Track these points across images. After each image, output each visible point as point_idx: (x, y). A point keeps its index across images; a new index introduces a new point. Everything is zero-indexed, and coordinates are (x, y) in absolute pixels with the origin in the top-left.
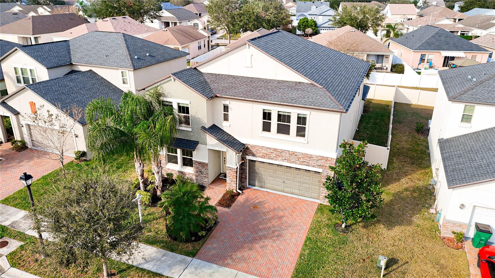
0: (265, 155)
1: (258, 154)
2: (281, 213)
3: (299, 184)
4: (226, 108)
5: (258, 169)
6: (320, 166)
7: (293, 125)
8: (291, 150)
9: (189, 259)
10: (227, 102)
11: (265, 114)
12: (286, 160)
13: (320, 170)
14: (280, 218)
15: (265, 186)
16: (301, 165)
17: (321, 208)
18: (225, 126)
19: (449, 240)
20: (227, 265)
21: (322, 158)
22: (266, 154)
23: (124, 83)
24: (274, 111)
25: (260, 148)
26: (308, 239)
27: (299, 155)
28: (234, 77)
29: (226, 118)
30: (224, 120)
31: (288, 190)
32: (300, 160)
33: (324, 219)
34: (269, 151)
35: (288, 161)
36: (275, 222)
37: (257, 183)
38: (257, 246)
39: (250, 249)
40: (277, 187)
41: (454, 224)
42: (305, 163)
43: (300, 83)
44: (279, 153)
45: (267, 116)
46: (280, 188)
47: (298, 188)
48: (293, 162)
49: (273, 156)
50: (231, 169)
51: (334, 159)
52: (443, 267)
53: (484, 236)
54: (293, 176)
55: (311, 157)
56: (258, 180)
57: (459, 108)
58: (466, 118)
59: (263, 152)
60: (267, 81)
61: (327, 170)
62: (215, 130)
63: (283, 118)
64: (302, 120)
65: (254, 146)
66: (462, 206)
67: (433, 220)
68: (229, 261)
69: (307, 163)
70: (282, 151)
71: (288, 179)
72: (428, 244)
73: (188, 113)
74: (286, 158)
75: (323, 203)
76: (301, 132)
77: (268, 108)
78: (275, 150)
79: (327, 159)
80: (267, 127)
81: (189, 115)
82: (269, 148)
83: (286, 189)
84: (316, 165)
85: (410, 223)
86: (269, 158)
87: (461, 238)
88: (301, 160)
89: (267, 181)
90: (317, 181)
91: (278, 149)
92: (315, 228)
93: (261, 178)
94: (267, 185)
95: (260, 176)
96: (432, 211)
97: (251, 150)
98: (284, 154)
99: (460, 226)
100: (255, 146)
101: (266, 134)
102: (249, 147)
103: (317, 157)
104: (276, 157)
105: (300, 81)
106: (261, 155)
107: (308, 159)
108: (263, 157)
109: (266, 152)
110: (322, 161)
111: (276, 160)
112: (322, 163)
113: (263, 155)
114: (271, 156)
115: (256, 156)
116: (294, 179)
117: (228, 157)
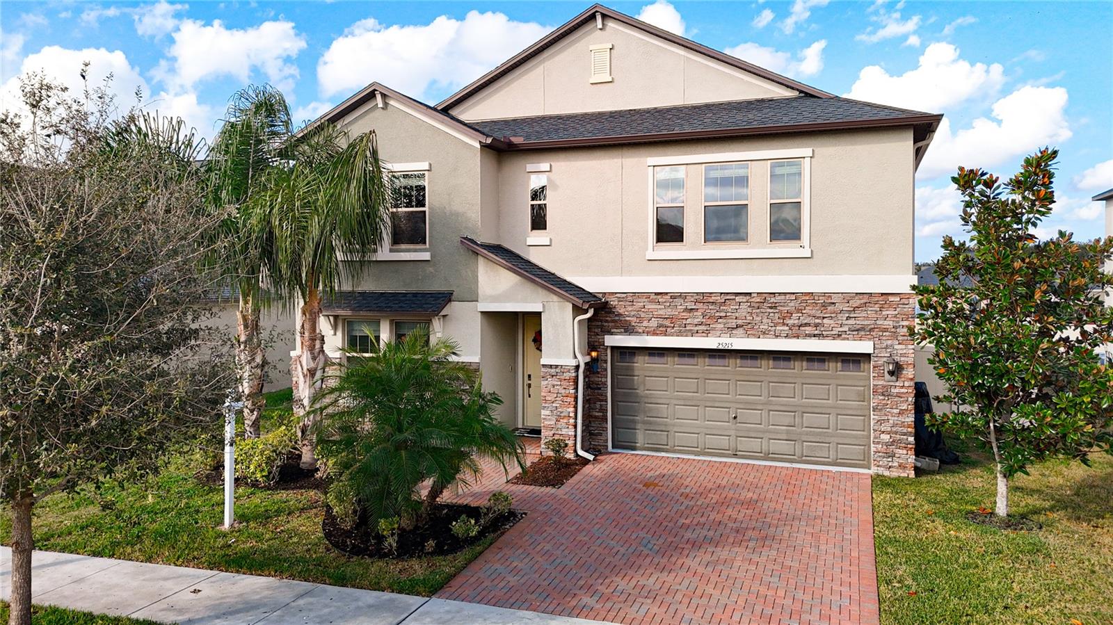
0: (667, 323)
1: (645, 324)
2: (750, 495)
3: (787, 418)
4: (539, 188)
6: (860, 332)
8: (756, 290)
9: (413, 600)
10: (542, 167)
12: (740, 331)
13: (865, 347)
14: (750, 503)
15: (669, 442)
16: (795, 340)
17: (885, 485)
18: (535, 246)
21: (869, 299)
22: (671, 318)
25: (652, 302)
27: (784, 304)
29: (539, 222)
30: (533, 228)
31: (755, 445)
32: (790, 322)
34: (681, 305)
35: (748, 328)
37: (640, 437)
38: (691, 562)
39: (666, 570)
40: (713, 441)
42: (808, 330)
44: (714, 310)
46: (723, 442)
47: (788, 432)
48: (766, 332)
49: (696, 321)
50: (556, 372)
51: (910, 295)
54: (765, 393)
55: (824, 302)
56: (646, 423)
59: (661, 312)
61: (889, 342)
65: (631, 300)
69: (816, 325)
71: (750, 406)
73: (421, 203)
74: (740, 322)
75: (887, 473)
78: (703, 297)
79: (883, 300)
81: (426, 209)
82: (680, 296)
83: (745, 444)
84: (846, 328)
86: (683, 332)
88: (794, 320)
89: (674, 425)
90: (854, 396)
91: (710, 294)
92: (897, 519)
93: (655, 413)
94: (679, 439)
95: (650, 409)
97: (620, 315)
98: (730, 310)
100: (634, 296)
101: (670, 250)
102: (613, 302)
103: (848, 297)
104: (708, 325)
106: (654, 323)
107: (818, 314)
108: (661, 330)
109: (669, 312)
110: (871, 311)
111: (706, 333)
112: (867, 318)
113: (660, 326)
114: (689, 321)
115: (638, 333)
116: (769, 403)
117: (546, 330)
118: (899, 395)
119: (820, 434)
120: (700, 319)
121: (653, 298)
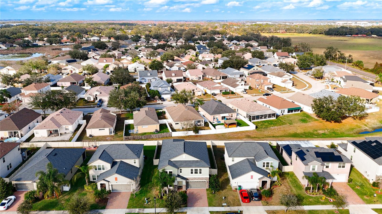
2: (199, 193)
4: (181, 170)
5: (190, 183)
6: (205, 180)
7: (199, 171)
8: (198, 177)
9: (186, 208)
10: (181, 168)
11: (191, 170)
12: (197, 180)
13: (206, 181)
14: (199, 194)
15: (191, 187)
17: (207, 190)
18: (181, 174)
19: (234, 190)
20: (195, 207)
21: (206, 178)
23: (134, 163)
24: (194, 169)
26: (208, 197)
27: (200, 178)
28: (181, 161)
29: (181, 172)
31: (198, 187)
33: (209, 192)
36: (199, 196)
37: (189, 187)
38: (198, 201)
39: (197, 202)
40: (194, 187)
41: (235, 186)
42: (202, 180)
44: (195, 178)
45: (192, 170)
46: (196, 187)
47: (200, 186)
48: (199, 180)
50: (184, 185)
51: (209, 177)
52: (234, 196)
53: (240, 188)
54: (199, 183)
55: (203, 178)
57: (231, 159)
58: (233, 161)
62: (179, 176)
63: (196, 170)
64: (200, 170)
65: (189, 178)
66: (235, 183)
67: (230, 186)
68: (194, 206)
70: (196, 178)
72: (231, 192)
73: (172, 173)
75: (208, 188)
76: (200, 173)
77: (192, 168)
79: (207, 178)
80: (192, 173)
82: (193, 178)
85: (226, 188)
86: (193, 180)
87: (236, 189)
90: (205, 183)
92: (208, 194)
93: (190, 185)
96: (230, 184)
101: (192, 174)
102: (187, 178)
104: (195, 180)
108: (191, 180)
117: (183, 182)
118: (208, 184)
119: (202, 186)
121: (191, 178)
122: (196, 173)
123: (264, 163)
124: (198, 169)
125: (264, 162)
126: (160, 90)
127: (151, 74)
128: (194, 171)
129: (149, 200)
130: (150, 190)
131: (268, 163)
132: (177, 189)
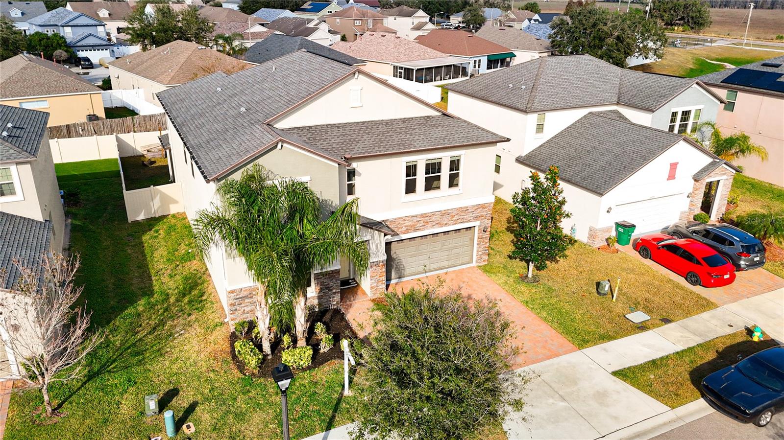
0: (409, 228)
1: (400, 230)
3: (447, 253)
4: (351, 175)
5: (395, 253)
6: (476, 218)
7: (445, 173)
8: (442, 209)
10: (353, 166)
11: (408, 168)
12: (437, 225)
13: (477, 223)
15: (405, 274)
16: (455, 225)
19: (604, 248)
21: (479, 206)
22: (411, 226)
24: (421, 161)
26: (525, 303)
27: (452, 213)
28: (336, 126)
30: (348, 195)
31: (436, 266)
32: (454, 219)
34: (415, 219)
35: (440, 224)
41: (602, 231)
42: (459, 221)
43: (428, 117)
44: (427, 219)
45: (411, 170)
47: (448, 258)
48: (446, 224)
49: (421, 225)
50: (377, 263)
51: (492, 203)
52: (630, 270)
54: (439, 245)
55: (465, 210)
56: (396, 268)
57: (533, 118)
58: (540, 128)
59: (407, 224)
60: (387, 124)
61: (484, 220)
63: (433, 168)
64: (455, 165)
65: (395, 221)
66: (610, 209)
69: (461, 219)
70: (433, 213)
71: (434, 252)
74: (437, 222)
75: (479, 265)
76: (453, 181)
77: (411, 159)
78: (423, 216)
79: (483, 206)
80: (410, 188)
82: (415, 216)
84: (471, 218)
86: (416, 230)
87: (610, 242)
88: (456, 217)
89: (407, 266)
90: (469, 240)
91: (425, 214)
93: (399, 264)
94: (407, 272)
95: (398, 263)
98: (433, 218)
99: (607, 231)
100: (396, 219)
101: (411, 196)
102: (388, 223)
103: (473, 206)
104: (424, 226)
105: (427, 115)
106: (404, 229)
107: (463, 214)
108: (407, 231)
109: (410, 223)
110: (479, 210)
111: (423, 229)
112: (478, 213)
113: (407, 229)
114: (418, 226)
115: (398, 234)
116: (441, 249)
117: (373, 247)
118: (485, 238)
119: (457, 256)
120: (423, 224)
121: (404, 219)
122: (431, 184)
123: (673, 113)
124: (445, 158)
125: (674, 110)
126: (68, 33)
127: (23, 14)
128: (421, 177)
129: (182, 402)
130: (159, 338)
131: (686, 114)
132: (337, 298)
